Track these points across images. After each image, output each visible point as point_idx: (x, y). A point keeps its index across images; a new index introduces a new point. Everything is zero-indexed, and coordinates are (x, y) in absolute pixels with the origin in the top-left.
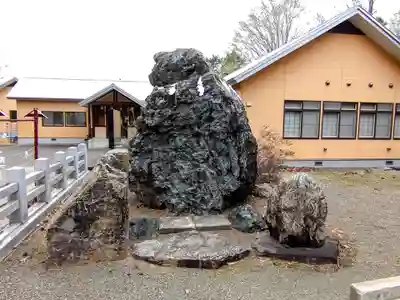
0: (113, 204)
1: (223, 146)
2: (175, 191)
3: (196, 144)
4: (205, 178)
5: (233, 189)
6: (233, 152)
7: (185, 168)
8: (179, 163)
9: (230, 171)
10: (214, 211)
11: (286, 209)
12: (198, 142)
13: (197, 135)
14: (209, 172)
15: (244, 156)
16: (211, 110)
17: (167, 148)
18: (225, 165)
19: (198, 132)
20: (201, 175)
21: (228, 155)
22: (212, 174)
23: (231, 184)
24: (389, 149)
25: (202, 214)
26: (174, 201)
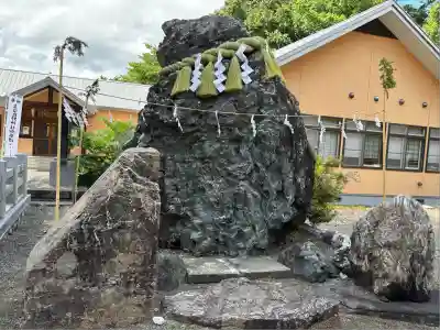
0: (139, 231)
1: (274, 157)
2: (197, 221)
3: (234, 153)
4: (246, 202)
5: (286, 218)
6: (287, 166)
7: (215, 187)
8: (206, 180)
9: (281, 193)
10: (257, 251)
12: (237, 150)
13: (238, 140)
14: (252, 193)
15: (302, 172)
16: (261, 105)
17: (188, 157)
18: (275, 185)
19: (238, 135)
20: (239, 198)
21: (279, 170)
22: (255, 197)
23: (283, 212)
24: (420, 184)
25: (237, 255)
26: (195, 235)
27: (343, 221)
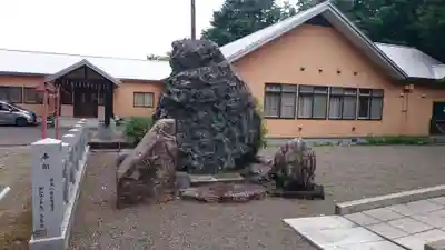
1: (236, 119)
2: (196, 156)
4: (222, 145)
5: (244, 152)
6: (245, 123)
8: (199, 133)
9: (242, 139)
10: (229, 170)
11: (290, 163)
12: (217, 116)
13: (216, 111)
16: (228, 90)
17: (189, 120)
18: (237, 134)
19: (217, 108)
22: (227, 141)
23: (242, 149)
24: (354, 128)
25: (218, 173)
26: (195, 163)
27: (267, 154)
